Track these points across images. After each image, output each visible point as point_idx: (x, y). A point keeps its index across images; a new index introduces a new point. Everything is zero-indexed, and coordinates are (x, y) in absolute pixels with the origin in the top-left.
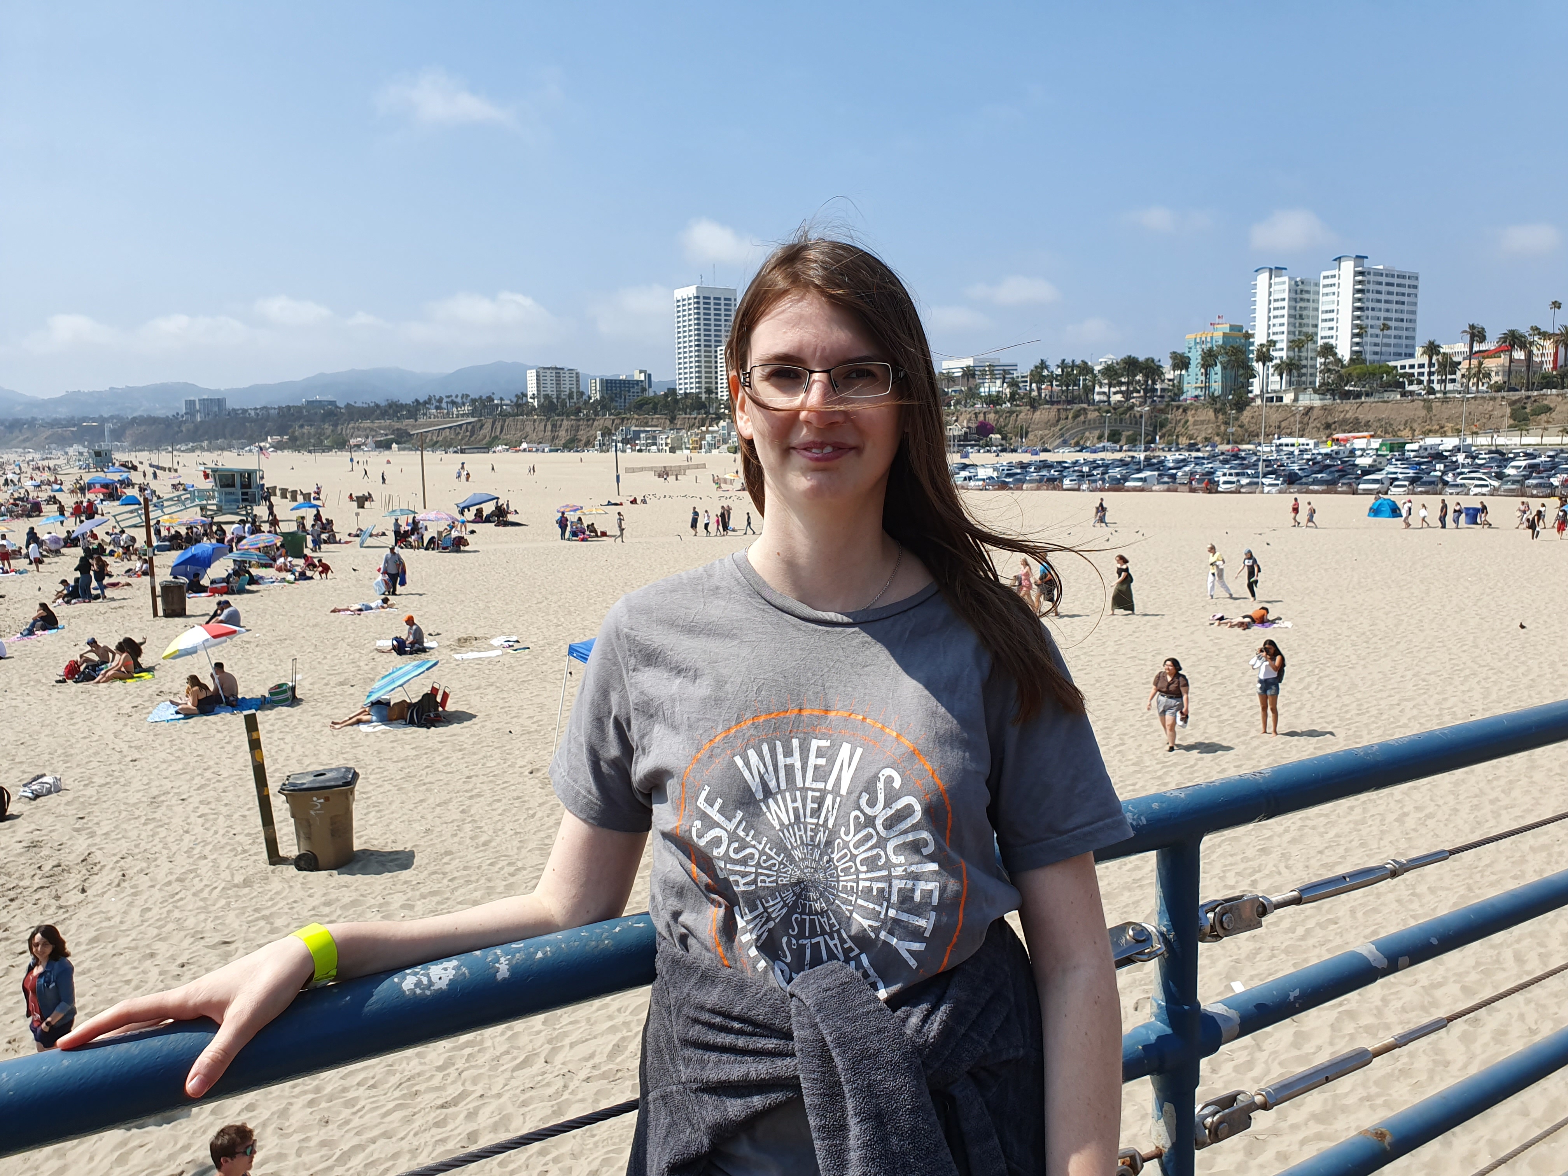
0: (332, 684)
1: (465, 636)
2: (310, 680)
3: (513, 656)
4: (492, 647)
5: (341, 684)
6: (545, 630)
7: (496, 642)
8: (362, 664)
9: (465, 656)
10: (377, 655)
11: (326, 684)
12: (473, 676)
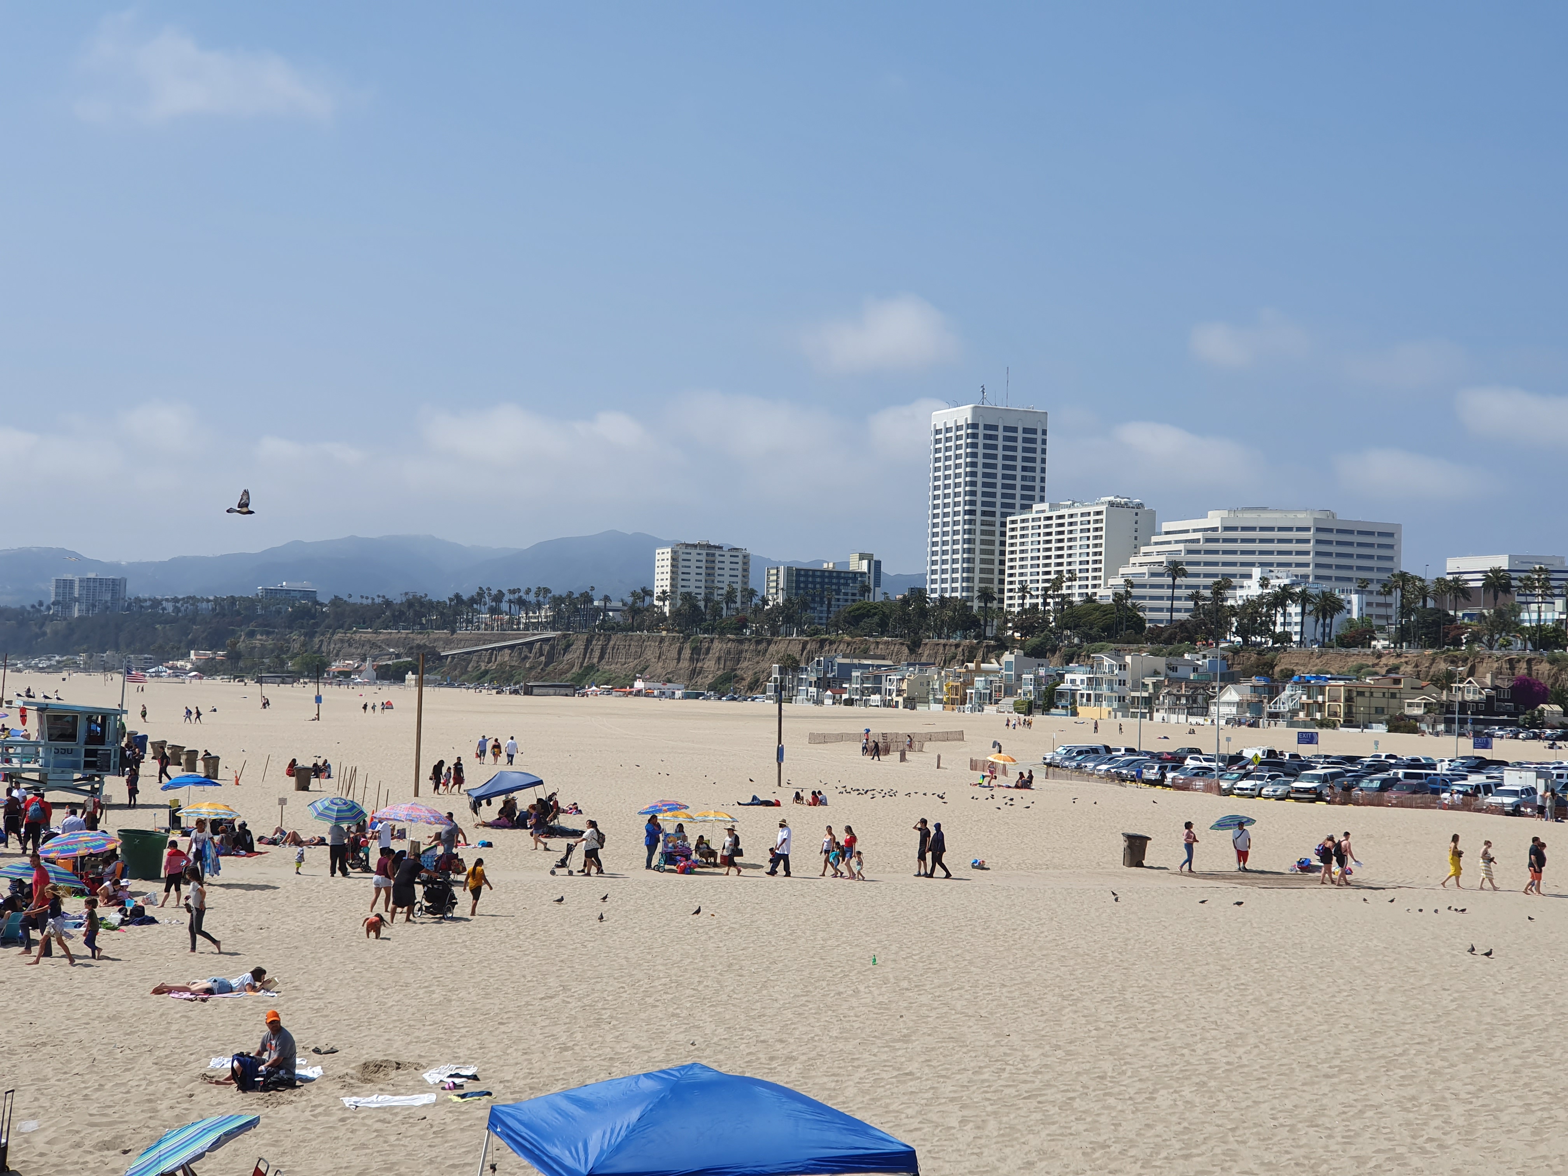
0: (88, 1145)
1: (379, 1057)
2: (50, 1134)
3: (454, 1110)
4: (423, 1087)
5: (106, 1146)
6: (536, 1057)
7: (432, 1076)
8: (163, 1105)
9: (362, 1101)
10: (200, 1090)
11: (78, 1145)
12: (364, 1146)
